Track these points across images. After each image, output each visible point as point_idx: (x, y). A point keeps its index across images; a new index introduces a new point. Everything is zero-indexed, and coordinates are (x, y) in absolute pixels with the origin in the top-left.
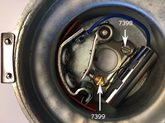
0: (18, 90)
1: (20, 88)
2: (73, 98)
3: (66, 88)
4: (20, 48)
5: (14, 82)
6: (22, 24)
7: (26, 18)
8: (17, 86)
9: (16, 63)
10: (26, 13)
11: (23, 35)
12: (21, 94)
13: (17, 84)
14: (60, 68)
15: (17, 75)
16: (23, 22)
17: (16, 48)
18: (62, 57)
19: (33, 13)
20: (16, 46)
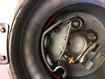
0: (11, 70)
1: (12, 68)
2: (53, 74)
3: (47, 66)
4: (13, 35)
5: (8, 64)
6: (15, 16)
7: (18, 11)
9: (10, 47)
10: (18, 7)
11: (15, 25)
12: (13, 73)
13: (10, 65)
15: (10, 58)
16: (16, 15)
17: (10, 36)
19: (24, 7)
20: (10, 34)
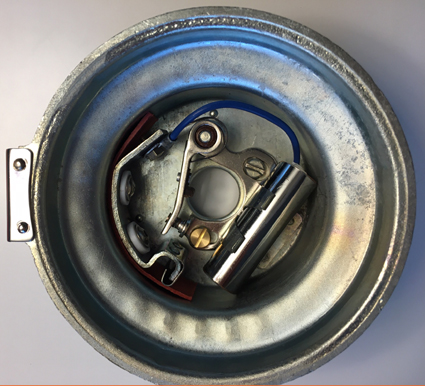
0: (40, 254)
1: (42, 251)
2: (145, 273)
3: (129, 254)
4: (41, 175)
5: (32, 240)
6: (46, 132)
7: (52, 120)
8: (38, 246)
9: (36, 203)
10: (52, 112)
11: (46, 152)
12: (46, 260)
13: (37, 242)
14: (116, 212)
15: (37, 226)
16: (48, 128)
17: (35, 176)
18: (119, 188)
19: (65, 110)
20: (35, 172)
